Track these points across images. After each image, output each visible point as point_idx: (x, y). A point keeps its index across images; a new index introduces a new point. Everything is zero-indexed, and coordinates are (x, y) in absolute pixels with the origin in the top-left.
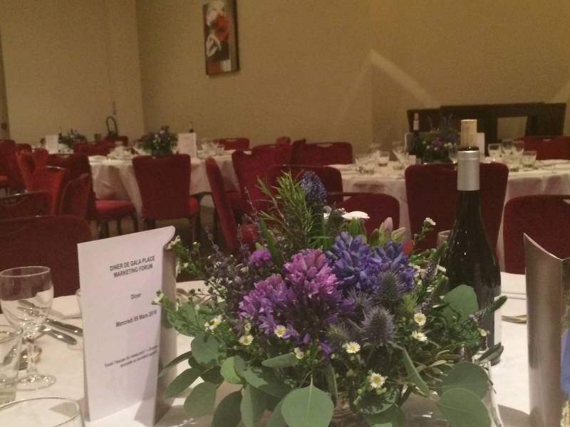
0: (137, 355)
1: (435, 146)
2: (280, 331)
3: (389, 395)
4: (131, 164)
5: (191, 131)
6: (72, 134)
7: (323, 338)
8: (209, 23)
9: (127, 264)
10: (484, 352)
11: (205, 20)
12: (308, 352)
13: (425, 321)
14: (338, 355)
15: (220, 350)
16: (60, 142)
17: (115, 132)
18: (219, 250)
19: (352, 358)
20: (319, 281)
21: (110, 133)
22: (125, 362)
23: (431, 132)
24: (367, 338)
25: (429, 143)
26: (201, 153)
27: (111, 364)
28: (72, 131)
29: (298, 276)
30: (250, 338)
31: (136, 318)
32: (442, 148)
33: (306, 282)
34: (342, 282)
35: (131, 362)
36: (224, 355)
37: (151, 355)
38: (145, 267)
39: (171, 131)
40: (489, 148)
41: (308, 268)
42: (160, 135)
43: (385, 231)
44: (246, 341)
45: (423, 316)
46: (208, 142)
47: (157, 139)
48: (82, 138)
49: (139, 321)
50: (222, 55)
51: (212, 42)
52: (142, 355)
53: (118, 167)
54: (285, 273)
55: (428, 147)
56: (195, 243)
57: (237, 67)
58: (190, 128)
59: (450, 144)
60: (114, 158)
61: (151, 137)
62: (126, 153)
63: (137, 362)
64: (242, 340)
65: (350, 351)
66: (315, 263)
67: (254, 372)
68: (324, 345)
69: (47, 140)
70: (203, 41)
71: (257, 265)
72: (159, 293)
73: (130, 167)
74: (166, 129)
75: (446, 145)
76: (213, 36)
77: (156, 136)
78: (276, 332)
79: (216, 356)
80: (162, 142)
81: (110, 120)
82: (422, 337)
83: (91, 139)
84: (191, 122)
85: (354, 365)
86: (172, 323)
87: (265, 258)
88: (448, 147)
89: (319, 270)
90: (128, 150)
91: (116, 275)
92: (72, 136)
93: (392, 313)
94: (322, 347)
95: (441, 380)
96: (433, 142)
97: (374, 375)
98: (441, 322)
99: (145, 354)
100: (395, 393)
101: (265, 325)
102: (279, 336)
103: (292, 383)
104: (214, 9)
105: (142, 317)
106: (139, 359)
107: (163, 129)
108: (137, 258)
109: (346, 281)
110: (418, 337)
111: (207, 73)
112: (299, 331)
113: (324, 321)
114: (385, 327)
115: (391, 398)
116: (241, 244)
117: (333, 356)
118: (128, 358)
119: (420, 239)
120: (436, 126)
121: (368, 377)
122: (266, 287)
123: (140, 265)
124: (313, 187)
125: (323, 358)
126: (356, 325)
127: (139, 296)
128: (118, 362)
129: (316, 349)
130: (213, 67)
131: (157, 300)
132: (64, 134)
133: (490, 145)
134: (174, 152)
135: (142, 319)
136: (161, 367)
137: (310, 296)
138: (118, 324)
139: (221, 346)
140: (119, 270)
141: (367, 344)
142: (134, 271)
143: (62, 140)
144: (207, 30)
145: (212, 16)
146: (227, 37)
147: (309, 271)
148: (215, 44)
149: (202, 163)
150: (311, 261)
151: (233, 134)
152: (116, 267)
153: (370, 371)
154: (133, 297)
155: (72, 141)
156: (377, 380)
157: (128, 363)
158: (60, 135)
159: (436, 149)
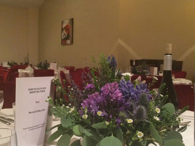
0: (36, 126)
1: (140, 71)
2: (100, 113)
3: (143, 143)
4: (33, 72)
5: (55, 63)
6: (13, 62)
7: (117, 117)
8: (63, 27)
9: (35, 89)
10: (178, 129)
11: (62, 26)
12: (111, 122)
13: (160, 112)
14: (123, 124)
15: (72, 122)
16: (8, 65)
17: (28, 63)
18: (74, 82)
19: (130, 125)
20: (116, 94)
21: (26, 63)
22: (31, 129)
23: (139, 66)
24: (135, 118)
25: (138, 70)
26: (58, 71)
27: (26, 129)
28: (12, 61)
29: (107, 92)
30: (86, 116)
31: (37, 111)
32: (143, 72)
33: (110, 94)
34: (124, 96)
35: (34, 129)
36: (74, 124)
37: (41, 127)
38: (42, 91)
39: (48, 62)
40: (159, 73)
41: (111, 89)
42: (44, 63)
43: (138, 81)
44: (85, 117)
45: (159, 109)
46: (61, 67)
47: (43, 65)
48: (16, 64)
49: (38, 112)
50: (67, 38)
51: (64, 34)
52: (38, 127)
53: (28, 73)
54: (100, 92)
55: (138, 71)
56: (64, 80)
57: (72, 42)
58: (55, 62)
59: (145, 70)
60: (27, 70)
61: (41, 64)
62: (31, 69)
63: (36, 129)
64: (83, 117)
65: (129, 122)
66: (114, 87)
67: (87, 130)
68: (118, 119)
69: (3, 64)
70: (61, 33)
71: (89, 90)
72: (48, 97)
73: (32, 73)
74: (46, 61)
75: (144, 71)
76: (64, 32)
77: (43, 63)
78: (98, 113)
79: (71, 124)
80: (44, 66)
81: (26, 58)
82: (158, 119)
83: (19, 64)
84: (55, 60)
85: (130, 129)
86: (52, 112)
87: (92, 87)
88: (145, 71)
89: (116, 90)
90: (32, 68)
91: (30, 93)
92: (12, 63)
93: (146, 108)
94: (117, 120)
95: (164, 138)
96: (140, 70)
97: (139, 132)
98: (163, 115)
99: (39, 126)
100: (145, 142)
101: (93, 110)
102: (99, 115)
103: (102, 136)
104: (66, 23)
105: (39, 111)
106: (37, 128)
107: (45, 61)
108: (39, 87)
109: (125, 96)
110: (156, 119)
111: (62, 44)
112: (108, 113)
113: (118, 110)
114: (143, 113)
115: (144, 144)
116: (83, 80)
117: (122, 124)
118: (33, 127)
119: (151, 85)
120: (141, 64)
121: (137, 133)
122: (93, 97)
123: (40, 90)
124: (112, 60)
125: (117, 125)
126: (130, 112)
127: (39, 102)
128: (28, 128)
129: (114, 121)
130: (64, 42)
131: (48, 100)
132: (10, 62)
133: (159, 72)
134: (49, 69)
135: (39, 112)
136: (46, 130)
137: (112, 100)
138: (30, 113)
139: (73, 120)
140: (32, 91)
141: (135, 120)
142: (38, 92)
143: (9, 64)
144: (62, 30)
145: (65, 25)
146: (69, 33)
147: (112, 90)
148: (65, 35)
149: (58, 74)
150: (113, 86)
151: (69, 65)
152: (31, 89)
153: (137, 131)
154: (37, 102)
155: (12, 65)
156: (140, 134)
157: (32, 129)
158: (8, 62)
159: (140, 72)
